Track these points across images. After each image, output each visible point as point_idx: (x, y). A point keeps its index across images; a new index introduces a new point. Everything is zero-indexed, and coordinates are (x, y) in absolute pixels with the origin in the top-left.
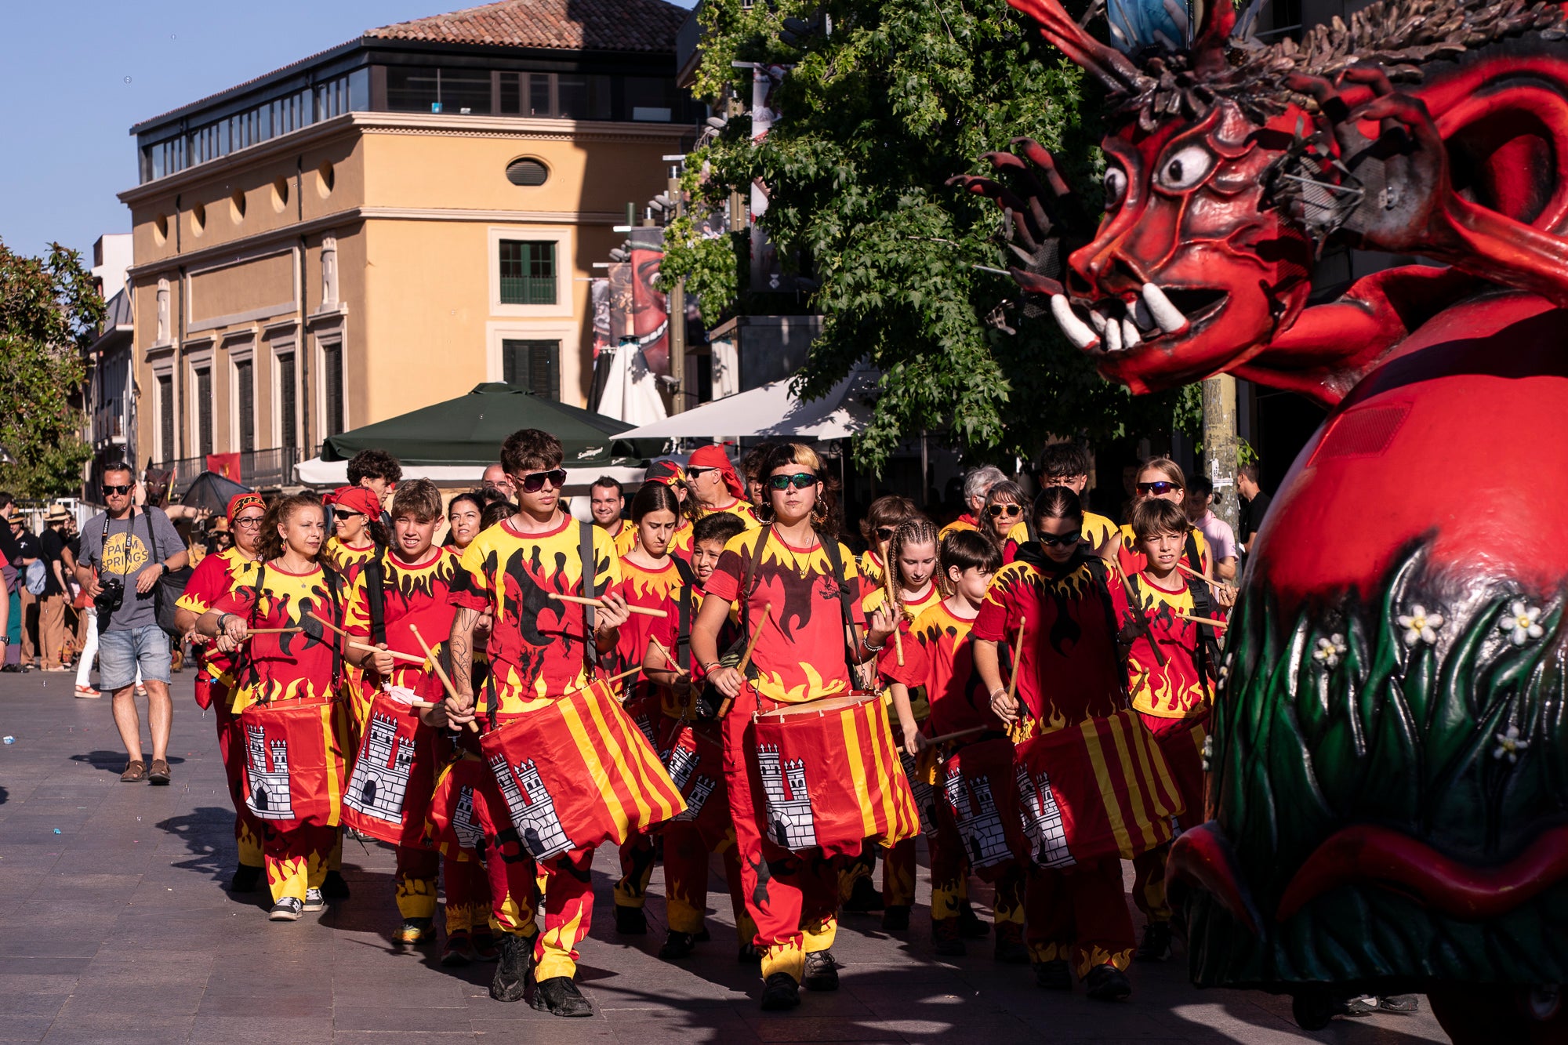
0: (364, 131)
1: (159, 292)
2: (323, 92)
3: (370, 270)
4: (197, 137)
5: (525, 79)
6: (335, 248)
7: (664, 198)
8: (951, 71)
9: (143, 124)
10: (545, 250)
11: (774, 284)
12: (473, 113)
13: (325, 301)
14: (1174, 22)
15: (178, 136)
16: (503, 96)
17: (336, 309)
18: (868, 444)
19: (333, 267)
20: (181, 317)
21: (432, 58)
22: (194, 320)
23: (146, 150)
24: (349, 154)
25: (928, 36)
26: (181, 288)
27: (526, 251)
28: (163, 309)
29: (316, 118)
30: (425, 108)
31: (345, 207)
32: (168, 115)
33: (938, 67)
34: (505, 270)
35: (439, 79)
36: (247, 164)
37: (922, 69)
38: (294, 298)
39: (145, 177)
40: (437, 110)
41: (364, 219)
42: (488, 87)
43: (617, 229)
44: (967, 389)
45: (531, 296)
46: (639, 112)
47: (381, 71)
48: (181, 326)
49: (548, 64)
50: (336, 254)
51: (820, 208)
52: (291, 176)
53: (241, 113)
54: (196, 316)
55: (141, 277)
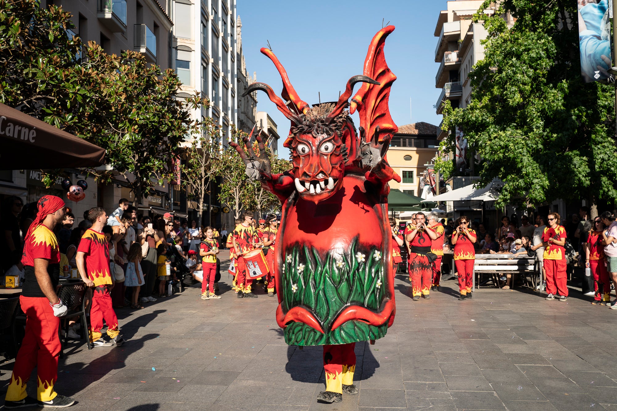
5: (407, 140)
7: (434, 158)
8: (526, 86)
10: (411, 173)
11: (461, 170)
12: (397, 147)
14: (605, 62)
16: (403, 144)
18: (499, 201)
25: (518, 75)
27: (407, 173)
33: (521, 85)
34: (404, 177)
37: (516, 85)
42: (400, 142)
43: (425, 165)
44: (533, 184)
45: (408, 181)
46: (429, 146)
49: (412, 137)
51: (483, 131)
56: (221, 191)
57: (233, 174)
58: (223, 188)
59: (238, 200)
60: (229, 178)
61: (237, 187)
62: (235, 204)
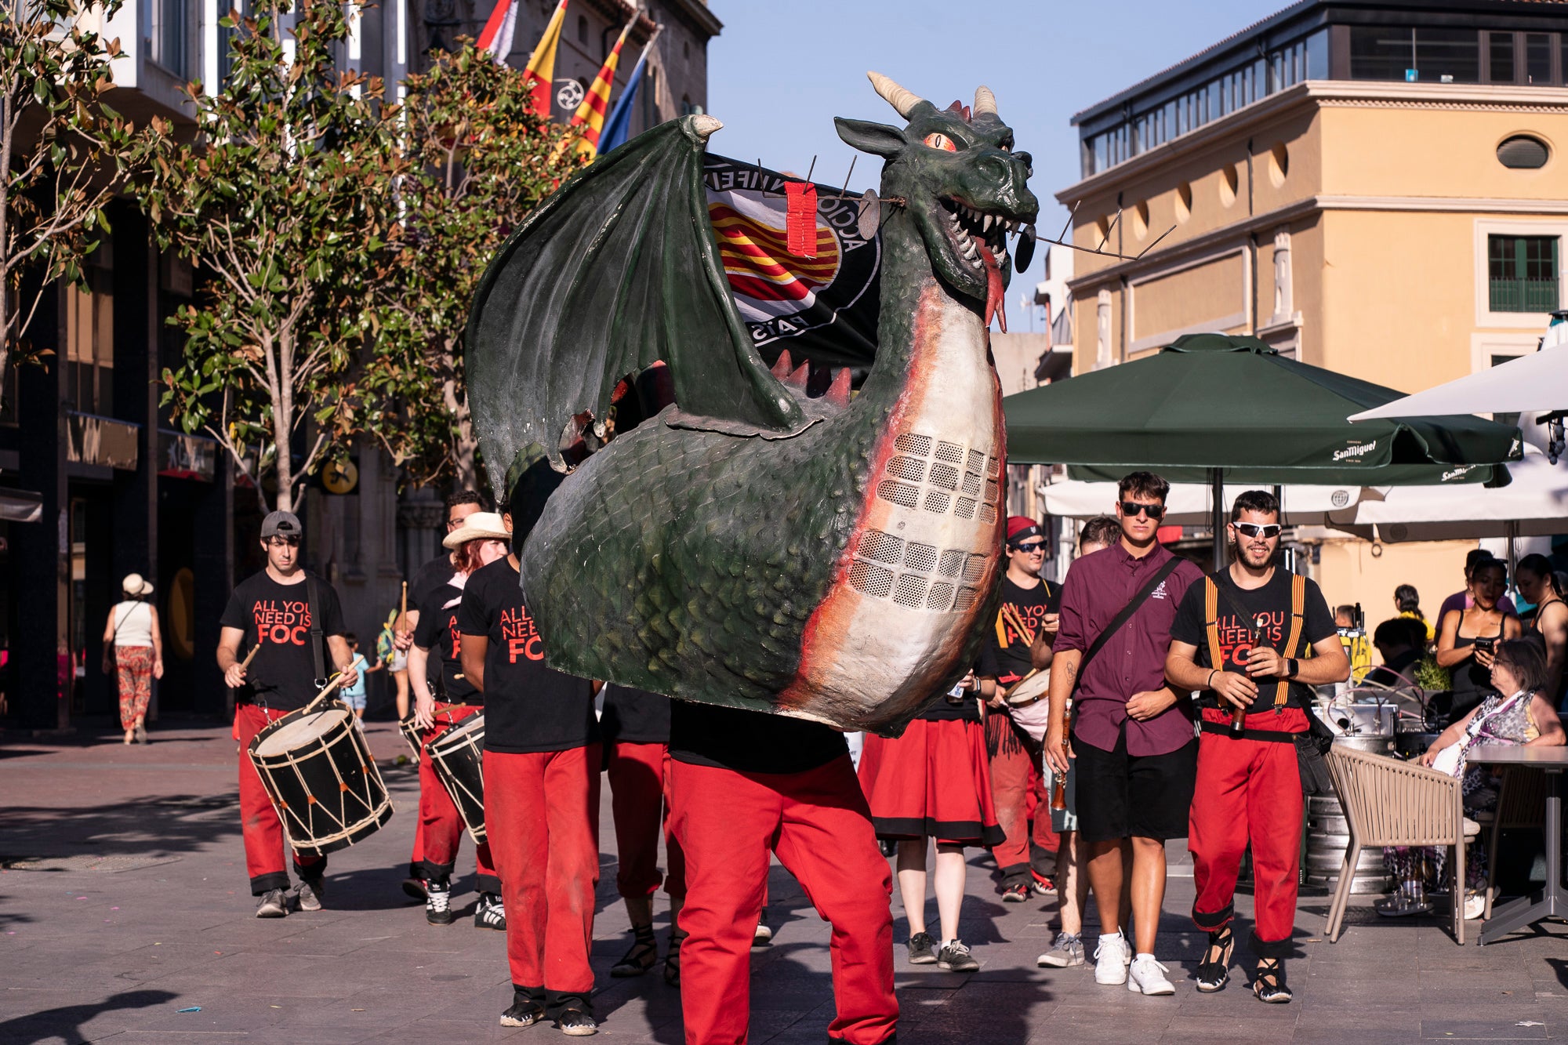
0: (1321, 103)
1: (1099, 306)
2: (1279, 61)
3: (1327, 268)
4: (1142, 125)
5: (1520, 40)
6: (1289, 247)
9: (1085, 113)
10: (1545, 246)
12: (1455, 81)
13: (1278, 311)
15: (1121, 124)
16: (1492, 64)
17: (1290, 320)
19: (1286, 269)
20: (1123, 335)
21: (1405, 16)
22: (1136, 337)
23: (1089, 142)
24: (1305, 130)
26: (1123, 300)
27: (1521, 248)
28: (1104, 325)
29: (1269, 89)
30: (1400, 77)
31: (1300, 197)
32: (1111, 100)
34: (1495, 271)
35: (1414, 43)
36: (1196, 150)
38: (1243, 308)
39: (1087, 173)
40: (1412, 78)
41: (1320, 212)
42: (1474, 51)
45: (1528, 303)
47: (1344, 33)
48: (1122, 345)
49: (1548, 22)
50: (1289, 254)
52: (1240, 160)
53: (1188, 93)
54: (1140, 333)
55: (1083, 289)
56: (188, 351)
57: (257, 241)
58: (195, 334)
59: (288, 409)
60: (232, 270)
61: (287, 324)
62: (270, 438)
